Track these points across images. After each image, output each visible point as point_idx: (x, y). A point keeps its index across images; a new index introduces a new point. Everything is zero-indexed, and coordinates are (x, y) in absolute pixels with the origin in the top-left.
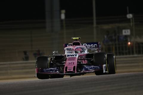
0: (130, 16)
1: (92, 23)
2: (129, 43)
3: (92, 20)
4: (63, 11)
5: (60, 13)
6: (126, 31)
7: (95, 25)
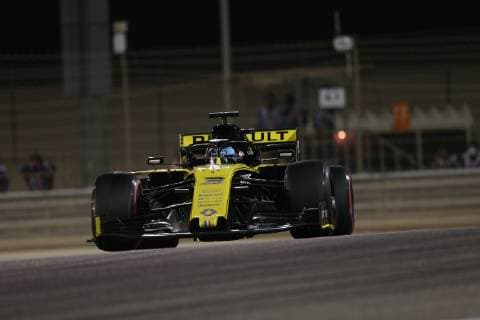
0: (343, 43)
1: (218, 68)
2: (342, 135)
3: (219, 55)
4: (121, 27)
5: (111, 34)
6: (332, 93)
7: (227, 74)
